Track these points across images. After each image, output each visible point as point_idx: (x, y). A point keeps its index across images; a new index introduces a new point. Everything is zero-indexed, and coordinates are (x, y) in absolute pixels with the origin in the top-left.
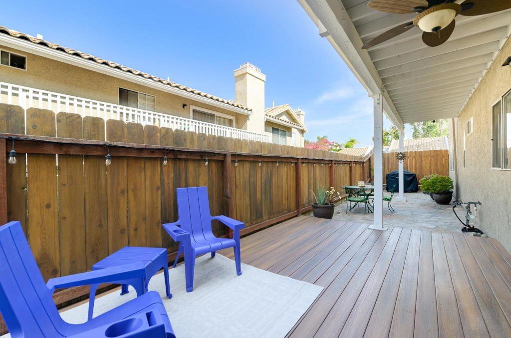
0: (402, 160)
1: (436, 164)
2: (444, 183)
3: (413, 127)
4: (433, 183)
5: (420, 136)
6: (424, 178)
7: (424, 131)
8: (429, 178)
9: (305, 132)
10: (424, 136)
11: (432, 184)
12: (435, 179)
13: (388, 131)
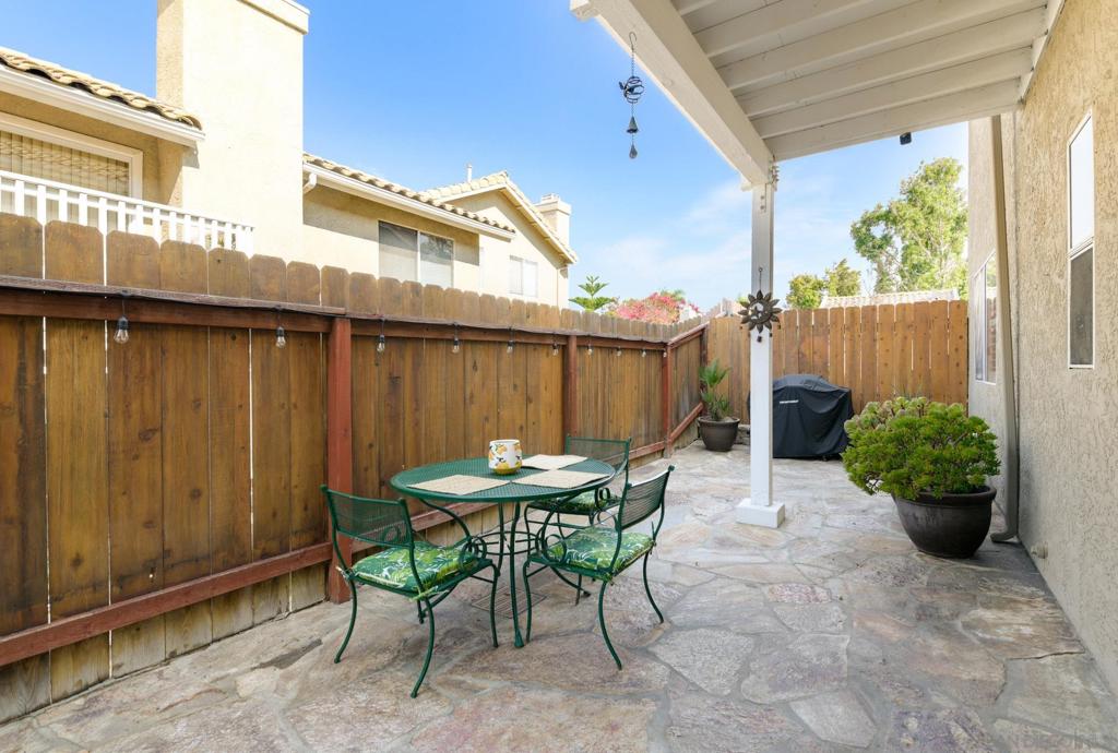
0: (766, 331)
1: (923, 356)
2: (951, 449)
3: (875, 266)
4: (899, 441)
5: (894, 288)
6: (865, 415)
7: (903, 277)
8: (885, 414)
9: (571, 262)
10: (901, 289)
11: (891, 448)
12: (910, 425)
13: (820, 278)
